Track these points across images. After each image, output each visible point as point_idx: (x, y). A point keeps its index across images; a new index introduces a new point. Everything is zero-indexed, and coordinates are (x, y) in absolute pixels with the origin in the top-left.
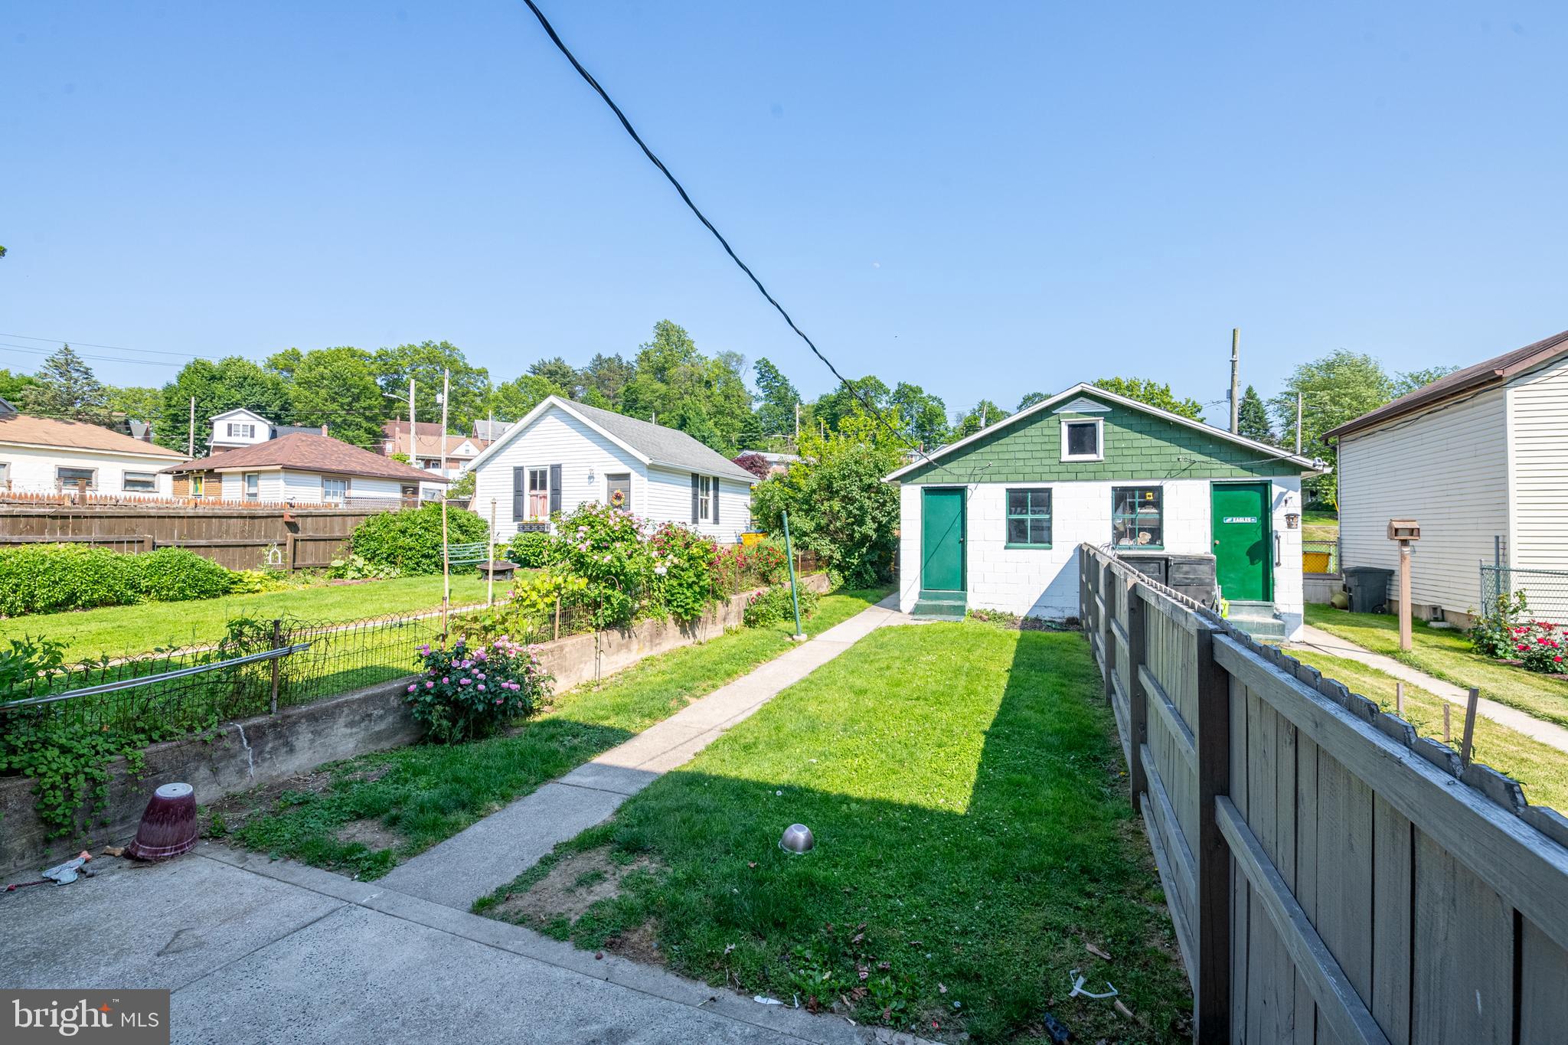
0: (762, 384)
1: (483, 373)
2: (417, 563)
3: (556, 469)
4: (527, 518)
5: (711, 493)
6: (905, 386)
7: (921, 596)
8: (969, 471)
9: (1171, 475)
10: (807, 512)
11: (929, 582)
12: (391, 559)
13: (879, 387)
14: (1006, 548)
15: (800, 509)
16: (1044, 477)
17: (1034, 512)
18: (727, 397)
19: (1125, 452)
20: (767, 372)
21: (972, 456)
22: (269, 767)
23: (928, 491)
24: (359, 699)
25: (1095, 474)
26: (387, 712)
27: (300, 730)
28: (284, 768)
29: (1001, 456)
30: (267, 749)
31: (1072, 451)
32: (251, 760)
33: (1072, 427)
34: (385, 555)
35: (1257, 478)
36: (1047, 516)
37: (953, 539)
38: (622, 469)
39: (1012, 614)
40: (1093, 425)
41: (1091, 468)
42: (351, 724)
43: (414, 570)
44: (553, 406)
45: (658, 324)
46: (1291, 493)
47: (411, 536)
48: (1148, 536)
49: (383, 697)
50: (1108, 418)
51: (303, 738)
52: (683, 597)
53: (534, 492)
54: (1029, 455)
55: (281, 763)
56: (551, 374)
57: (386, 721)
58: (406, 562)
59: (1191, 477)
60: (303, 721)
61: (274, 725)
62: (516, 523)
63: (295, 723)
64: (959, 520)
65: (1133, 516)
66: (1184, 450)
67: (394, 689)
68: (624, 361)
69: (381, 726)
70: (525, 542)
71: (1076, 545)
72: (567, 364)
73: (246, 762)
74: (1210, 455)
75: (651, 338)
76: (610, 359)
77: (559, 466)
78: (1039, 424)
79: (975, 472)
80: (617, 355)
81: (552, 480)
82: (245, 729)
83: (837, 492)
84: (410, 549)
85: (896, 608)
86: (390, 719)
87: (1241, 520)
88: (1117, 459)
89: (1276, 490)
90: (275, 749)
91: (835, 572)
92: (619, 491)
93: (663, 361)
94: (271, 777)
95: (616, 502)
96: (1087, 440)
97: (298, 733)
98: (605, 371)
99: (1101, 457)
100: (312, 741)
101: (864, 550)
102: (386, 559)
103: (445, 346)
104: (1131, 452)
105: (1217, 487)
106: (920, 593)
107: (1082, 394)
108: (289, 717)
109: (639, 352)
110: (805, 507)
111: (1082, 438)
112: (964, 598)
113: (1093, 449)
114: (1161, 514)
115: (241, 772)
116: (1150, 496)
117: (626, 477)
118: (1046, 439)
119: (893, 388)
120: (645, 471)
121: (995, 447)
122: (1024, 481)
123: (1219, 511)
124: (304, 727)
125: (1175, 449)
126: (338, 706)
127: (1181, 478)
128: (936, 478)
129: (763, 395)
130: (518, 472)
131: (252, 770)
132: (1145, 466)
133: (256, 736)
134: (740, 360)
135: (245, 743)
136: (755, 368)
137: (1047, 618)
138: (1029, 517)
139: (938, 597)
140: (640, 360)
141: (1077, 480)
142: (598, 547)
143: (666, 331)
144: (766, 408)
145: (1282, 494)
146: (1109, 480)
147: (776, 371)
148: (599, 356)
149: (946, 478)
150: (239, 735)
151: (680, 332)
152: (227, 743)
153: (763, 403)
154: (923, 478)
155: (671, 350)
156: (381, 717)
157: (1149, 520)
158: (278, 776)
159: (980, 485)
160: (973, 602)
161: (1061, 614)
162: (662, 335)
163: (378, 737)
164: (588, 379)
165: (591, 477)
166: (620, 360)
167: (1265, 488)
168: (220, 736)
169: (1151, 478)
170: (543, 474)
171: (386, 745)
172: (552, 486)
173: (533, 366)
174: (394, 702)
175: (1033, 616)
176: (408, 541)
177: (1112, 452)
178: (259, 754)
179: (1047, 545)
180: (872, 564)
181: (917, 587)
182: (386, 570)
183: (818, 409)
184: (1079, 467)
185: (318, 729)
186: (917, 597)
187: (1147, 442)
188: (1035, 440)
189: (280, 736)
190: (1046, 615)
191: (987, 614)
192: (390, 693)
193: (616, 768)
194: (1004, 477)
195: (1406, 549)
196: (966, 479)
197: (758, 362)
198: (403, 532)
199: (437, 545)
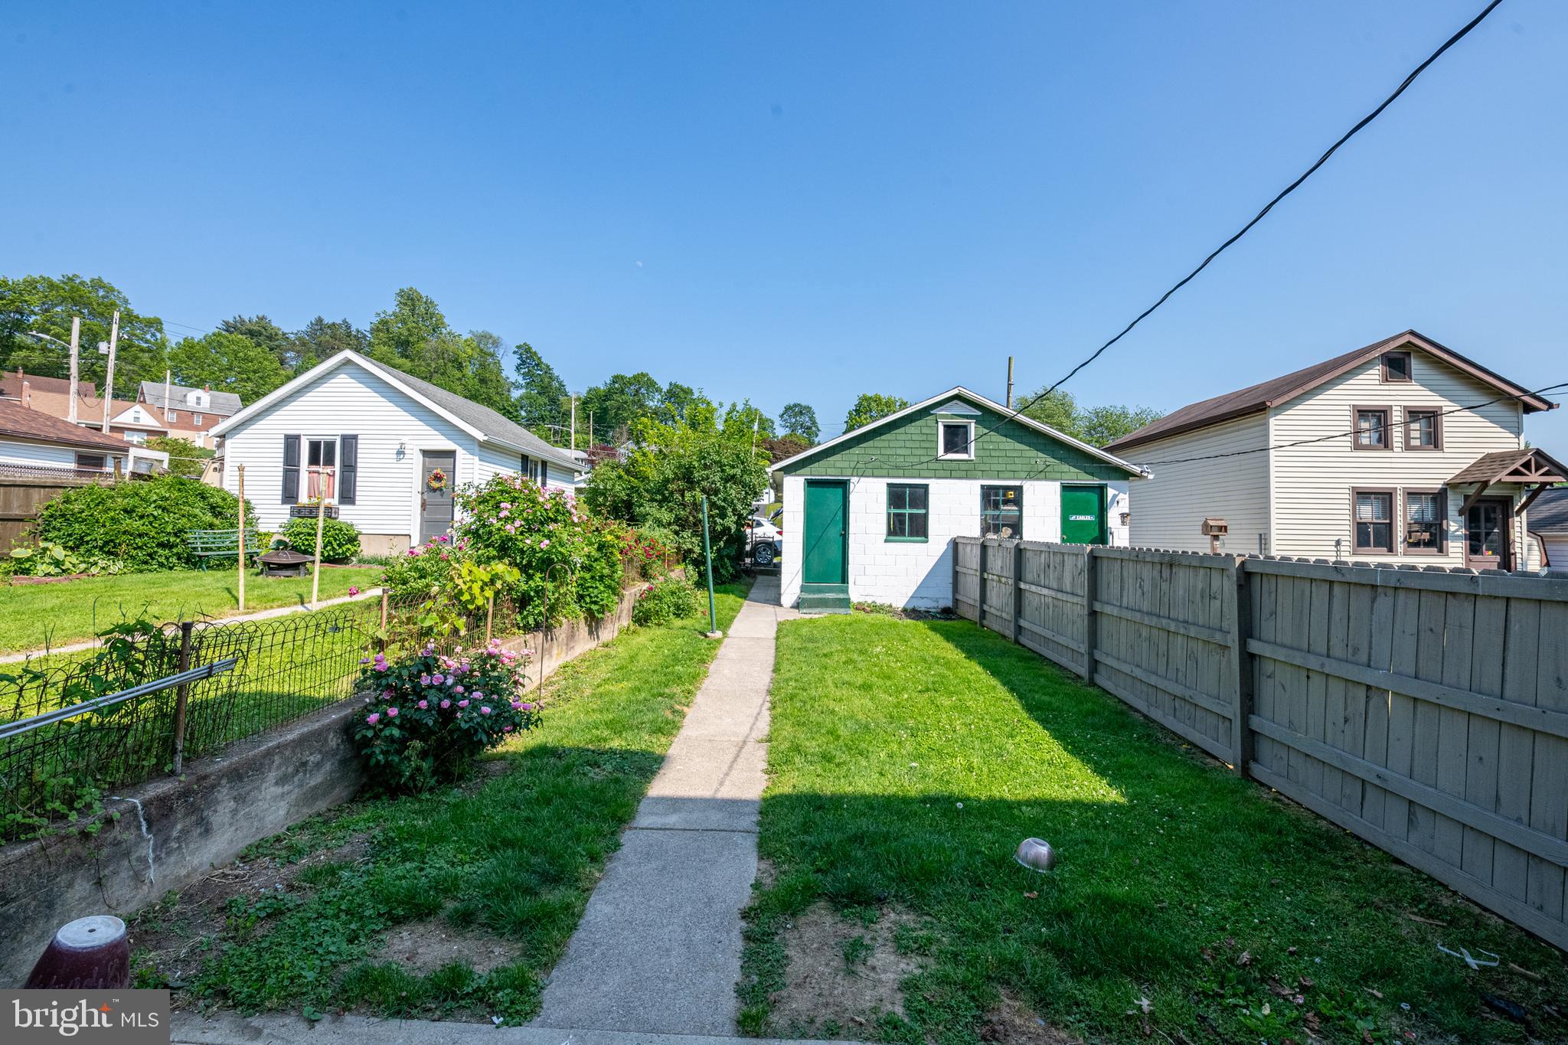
0: (522, 371)
1: (155, 324)
2: (150, 555)
3: (350, 442)
4: (303, 499)
5: (539, 479)
6: (676, 386)
7: (803, 589)
8: (853, 465)
9: (1030, 476)
10: (660, 503)
11: (811, 574)
12: (110, 549)
13: (651, 385)
14: (886, 541)
15: (652, 500)
16: (923, 473)
17: (911, 507)
18: (483, 381)
19: (993, 454)
20: (528, 358)
21: (856, 450)
22: (176, 863)
23: (810, 483)
24: (293, 741)
25: (965, 472)
26: (326, 756)
27: (220, 797)
28: (196, 862)
29: (883, 451)
30: (175, 834)
31: (947, 450)
32: (152, 855)
33: (947, 427)
34: (100, 543)
35: (1097, 482)
36: (923, 511)
37: (835, 531)
38: (443, 444)
39: (891, 606)
40: (965, 427)
41: (963, 466)
42: (281, 781)
43: (145, 563)
44: (348, 362)
45: (402, 291)
46: (1121, 496)
47: (142, 517)
48: (1009, 531)
49: (319, 735)
50: (979, 421)
51: (222, 811)
52: (596, 591)
53: (314, 468)
54: (908, 452)
55: (192, 853)
56: (251, 333)
57: (323, 771)
58: (133, 553)
59: (1046, 479)
60: (224, 782)
61: (185, 794)
62: (288, 506)
63: (213, 787)
64: (840, 514)
65: (997, 513)
66: (1040, 454)
67: (335, 722)
68: (353, 329)
69: (317, 779)
70: (305, 530)
71: (948, 539)
72: (274, 324)
73: (143, 860)
74: (1061, 460)
75: (391, 306)
76: (334, 324)
77: (355, 437)
78: (918, 423)
79: (859, 466)
80: (345, 321)
81: (343, 454)
82: (145, 805)
83: (698, 482)
84: (140, 536)
85: (777, 602)
86: (328, 766)
87: (1082, 518)
88: (986, 460)
89: (1111, 492)
90: (185, 832)
91: (690, 567)
92: (439, 471)
93: (406, 333)
94: (178, 879)
95: (435, 484)
96: (959, 440)
97: (218, 802)
98: (328, 338)
99: (973, 457)
100: (235, 812)
101: (722, 544)
102: (101, 549)
103: (98, 284)
104: (997, 454)
105: (1066, 488)
106: (802, 587)
107: (957, 397)
108: (205, 777)
109: (376, 320)
110: (659, 497)
111: (956, 437)
112: (846, 591)
113: (965, 450)
114: (1021, 511)
115: (138, 878)
116: (1011, 495)
117: (451, 454)
118: (924, 437)
119: (665, 388)
120: (477, 448)
121: (878, 442)
122: (904, 477)
123: (1067, 509)
124: (225, 791)
125: (1033, 453)
126: (269, 753)
127: (1038, 479)
128: (819, 471)
129: (523, 382)
130: (291, 443)
131: (152, 874)
132: (1009, 467)
133: (160, 814)
134: (496, 343)
135: (144, 829)
136: (515, 353)
137: (923, 609)
138: (907, 511)
139: (820, 591)
140: (375, 330)
141: (951, 477)
142: (529, 529)
143: (409, 299)
144: (528, 397)
145: (1115, 496)
146: (979, 479)
147: (539, 358)
148: (320, 320)
149: (829, 471)
150: (136, 815)
151: (429, 303)
152: (116, 832)
153: (522, 391)
154: (807, 470)
155: (417, 323)
156: (318, 765)
157: (1010, 517)
158: (188, 876)
159: (862, 479)
160: (855, 594)
161: (934, 604)
162: (405, 304)
163: (312, 795)
164: (304, 344)
165: (401, 453)
166: (348, 327)
167: (1101, 490)
168: (109, 822)
169: (1014, 478)
170: (330, 446)
171: (322, 805)
172: (343, 461)
173: (227, 323)
174: (333, 741)
175: (910, 607)
176: (137, 525)
177: (981, 453)
178: (162, 843)
179: (923, 538)
180: (729, 557)
181: (798, 581)
182: (101, 563)
183: (585, 403)
184: (954, 465)
185: (243, 791)
186: (798, 591)
187: (1010, 444)
188: (915, 437)
189: (193, 810)
190: (922, 605)
191: (869, 606)
192: (327, 728)
193: (691, 800)
194: (885, 472)
195: (1217, 543)
196: (849, 472)
197: (518, 347)
198: (128, 512)
199: (180, 531)
